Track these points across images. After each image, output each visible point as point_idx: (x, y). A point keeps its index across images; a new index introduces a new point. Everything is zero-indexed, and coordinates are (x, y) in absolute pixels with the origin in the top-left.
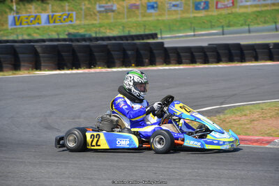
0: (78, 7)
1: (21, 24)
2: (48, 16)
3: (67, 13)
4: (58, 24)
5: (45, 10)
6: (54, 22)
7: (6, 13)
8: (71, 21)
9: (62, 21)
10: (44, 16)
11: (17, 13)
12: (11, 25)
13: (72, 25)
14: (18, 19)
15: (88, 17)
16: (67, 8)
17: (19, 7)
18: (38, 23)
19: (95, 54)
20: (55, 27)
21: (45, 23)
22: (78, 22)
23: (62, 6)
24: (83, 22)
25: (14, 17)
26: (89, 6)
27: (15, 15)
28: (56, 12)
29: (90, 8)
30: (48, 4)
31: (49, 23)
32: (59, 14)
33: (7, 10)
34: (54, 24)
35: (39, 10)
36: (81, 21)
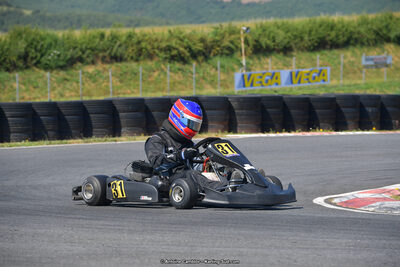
0: (336, 61)
1: (252, 85)
2: (291, 73)
3: (319, 68)
4: (304, 84)
5: (287, 65)
6: (299, 82)
7: (233, 70)
8: (324, 81)
9: (311, 80)
10: (284, 74)
11: (248, 69)
12: (239, 87)
13: (324, 86)
14: (249, 79)
15: (350, 75)
16: (319, 62)
17: (251, 62)
18: (277, 84)
19: (317, 111)
20: (300, 89)
21: (287, 83)
22: (334, 82)
23: (313, 60)
24: (341, 82)
25: (243, 76)
26: (352, 59)
27: (244, 72)
28: (303, 68)
29: (353, 63)
30: (292, 56)
31: (292, 83)
32: (308, 71)
33: (236, 67)
34: (299, 85)
35: (280, 65)
36: (339, 80)
